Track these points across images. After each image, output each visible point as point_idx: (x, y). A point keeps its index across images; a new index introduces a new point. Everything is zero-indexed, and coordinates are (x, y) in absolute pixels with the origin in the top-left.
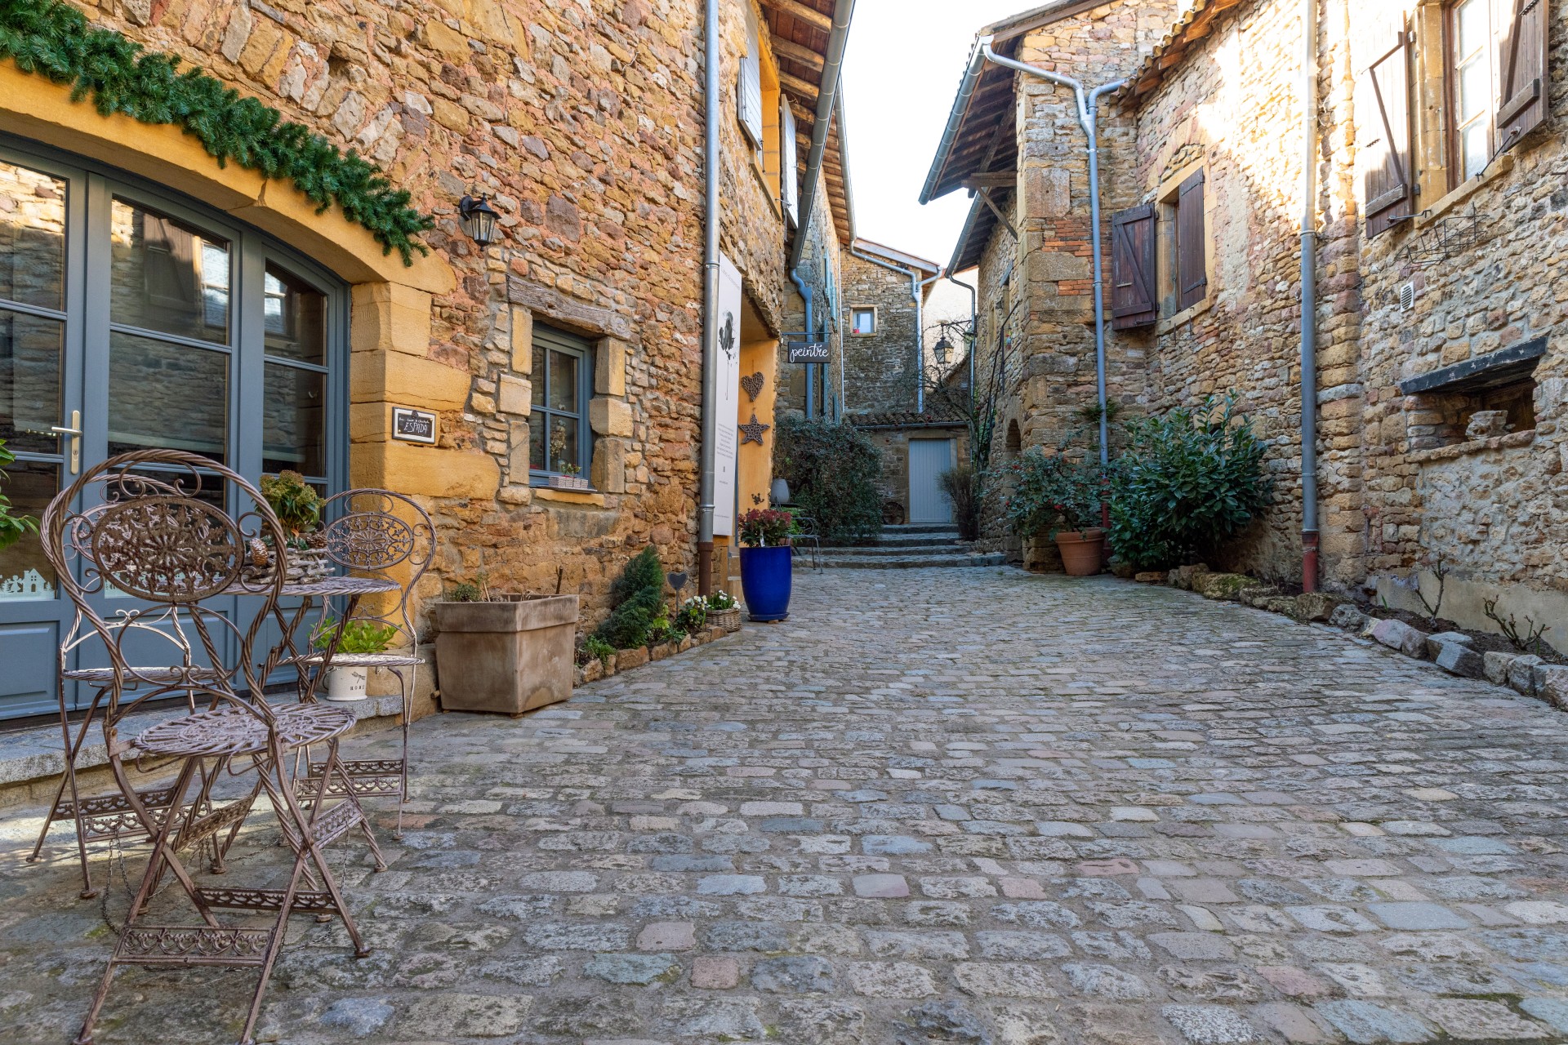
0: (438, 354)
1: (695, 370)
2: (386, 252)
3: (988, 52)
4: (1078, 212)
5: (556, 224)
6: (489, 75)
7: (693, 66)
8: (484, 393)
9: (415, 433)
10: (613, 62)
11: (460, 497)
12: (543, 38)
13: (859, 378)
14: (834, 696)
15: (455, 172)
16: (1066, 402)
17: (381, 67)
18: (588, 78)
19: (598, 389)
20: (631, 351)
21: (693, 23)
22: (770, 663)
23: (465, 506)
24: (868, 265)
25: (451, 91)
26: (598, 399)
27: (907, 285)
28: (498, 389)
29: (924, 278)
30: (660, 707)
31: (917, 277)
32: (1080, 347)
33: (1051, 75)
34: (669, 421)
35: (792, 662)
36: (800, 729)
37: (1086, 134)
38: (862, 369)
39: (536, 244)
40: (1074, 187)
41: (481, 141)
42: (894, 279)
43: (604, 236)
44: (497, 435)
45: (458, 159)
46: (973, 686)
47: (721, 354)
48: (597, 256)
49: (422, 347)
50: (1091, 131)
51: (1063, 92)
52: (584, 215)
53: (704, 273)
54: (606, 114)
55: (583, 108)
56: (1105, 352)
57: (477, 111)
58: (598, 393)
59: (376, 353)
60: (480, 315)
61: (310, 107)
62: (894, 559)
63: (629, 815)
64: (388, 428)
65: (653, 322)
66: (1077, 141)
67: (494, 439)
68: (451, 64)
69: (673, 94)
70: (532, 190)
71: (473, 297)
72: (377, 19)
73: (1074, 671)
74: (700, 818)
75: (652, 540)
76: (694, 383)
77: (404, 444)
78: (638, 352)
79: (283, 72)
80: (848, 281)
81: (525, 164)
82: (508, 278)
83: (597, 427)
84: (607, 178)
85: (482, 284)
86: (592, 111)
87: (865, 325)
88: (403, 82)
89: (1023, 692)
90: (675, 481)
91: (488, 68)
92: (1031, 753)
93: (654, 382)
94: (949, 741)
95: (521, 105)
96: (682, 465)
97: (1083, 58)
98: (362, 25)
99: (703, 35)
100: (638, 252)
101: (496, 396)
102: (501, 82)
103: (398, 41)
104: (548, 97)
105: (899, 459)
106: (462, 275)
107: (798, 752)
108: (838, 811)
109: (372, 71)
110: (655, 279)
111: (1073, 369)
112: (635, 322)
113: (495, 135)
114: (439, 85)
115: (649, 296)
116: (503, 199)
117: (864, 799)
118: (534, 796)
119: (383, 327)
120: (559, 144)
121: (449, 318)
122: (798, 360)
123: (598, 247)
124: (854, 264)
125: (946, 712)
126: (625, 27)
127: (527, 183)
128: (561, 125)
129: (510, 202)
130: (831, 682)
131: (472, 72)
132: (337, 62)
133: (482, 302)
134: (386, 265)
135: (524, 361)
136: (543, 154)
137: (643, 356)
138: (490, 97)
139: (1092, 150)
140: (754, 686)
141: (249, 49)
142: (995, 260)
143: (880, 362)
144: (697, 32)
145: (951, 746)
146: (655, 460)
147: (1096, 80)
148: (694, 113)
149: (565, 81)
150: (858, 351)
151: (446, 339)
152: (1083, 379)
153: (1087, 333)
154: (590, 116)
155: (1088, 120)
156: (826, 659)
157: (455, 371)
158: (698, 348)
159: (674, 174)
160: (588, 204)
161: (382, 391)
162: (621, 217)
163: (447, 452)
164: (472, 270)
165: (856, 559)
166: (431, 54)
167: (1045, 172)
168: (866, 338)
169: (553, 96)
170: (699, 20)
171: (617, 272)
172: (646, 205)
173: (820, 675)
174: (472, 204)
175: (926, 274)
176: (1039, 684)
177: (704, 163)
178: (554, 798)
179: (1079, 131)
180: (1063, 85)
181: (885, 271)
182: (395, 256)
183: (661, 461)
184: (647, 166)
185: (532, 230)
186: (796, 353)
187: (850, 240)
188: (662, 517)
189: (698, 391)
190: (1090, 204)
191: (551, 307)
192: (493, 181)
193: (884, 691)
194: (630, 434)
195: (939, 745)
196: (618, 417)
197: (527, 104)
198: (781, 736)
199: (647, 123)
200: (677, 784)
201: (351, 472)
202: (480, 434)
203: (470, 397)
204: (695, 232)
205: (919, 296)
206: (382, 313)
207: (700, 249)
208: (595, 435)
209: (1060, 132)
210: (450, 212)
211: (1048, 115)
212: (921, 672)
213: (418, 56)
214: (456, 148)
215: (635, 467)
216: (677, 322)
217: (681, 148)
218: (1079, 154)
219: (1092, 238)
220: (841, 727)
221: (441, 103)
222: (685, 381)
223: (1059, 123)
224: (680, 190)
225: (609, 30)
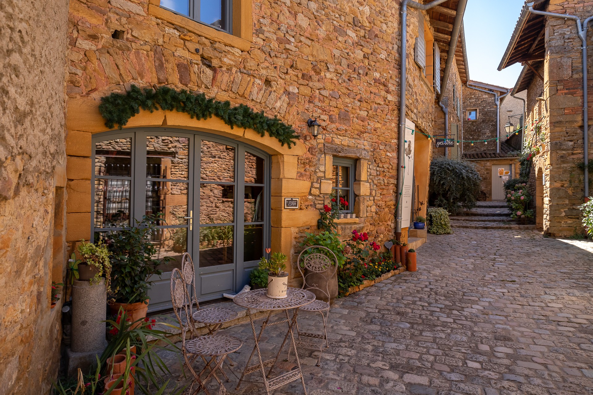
0: (300, 177)
1: (395, 166)
2: (282, 145)
3: (531, 9)
4: (576, 76)
5: (342, 121)
6: (318, 73)
7: (396, 47)
8: (316, 188)
9: (292, 206)
10: (364, 55)
11: (307, 226)
12: (337, 53)
13: (470, 139)
14: (448, 311)
15: (306, 111)
16: (568, 163)
17: (281, 80)
18: (354, 63)
19: (357, 178)
20: (370, 163)
21: (397, 30)
22: (422, 288)
23: (309, 228)
24: (475, 91)
25: (305, 82)
26: (357, 182)
27: (493, 98)
28: (320, 186)
29: (501, 95)
30: (377, 311)
31: (497, 95)
32: (575, 138)
33: (563, 16)
34: (384, 187)
35: (431, 289)
36: (432, 331)
37: (582, 41)
38: (471, 135)
39: (334, 130)
40: (574, 65)
41: (315, 97)
42: (487, 96)
43: (360, 122)
44: (320, 202)
45: (307, 106)
46: (511, 310)
47: (406, 158)
48: (357, 130)
49: (294, 175)
50: (584, 39)
51: (570, 23)
52: (352, 116)
53: (399, 128)
54: (361, 76)
55: (352, 76)
56: (588, 138)
57: (314, 87)
58: (357, 180)
59: (280, 180)
60: (314, 160)
61: (259, 101)
62: (482, 224)
63: (361, 374)
64: (283, 206)
65: (378, 150)
66: (577, 44)
67: (319, 204)
68: (305, 72)
69: (387, 60)
70: (333, 111)
71: (312, 154)
72: (280, 64)
73: (561, 306)
74: (387, 381)
75: (377, 232)
76: (394, 171)
77: (288, 210)
78: (372, 163)
79: (251, 91)
80: (465, 99)
81: (331, 102)
82: (324, 145)
83: (356, 193)
84: (361, 100)
85: (315, 149)
86: (356, 76)
87: (472, 116)
88: (289, 83)
89: (536, 317)
90: (386, 209)
91: (318, 70)
92: (534, 359)
93: (378, 173)
94: (496, 346)
95: (329, 81)
96: (389, 203)
97: (581, 5)
98: (275, 68)
99: (400, 34)
100: (373, 125)
101: (320, 189)
102: (322, 74)
103: (287, 70)
104: (339, 75)
105: (487, 173)
106: (308, 147)
107: (429, 344)
108: (443, 385)
109: (278, 83)
110: (379, 134)
111: (571, 147)
112: (371, 151)
113: (320, 94)
114: (301, 81)
115: (377, 140)
116: (323, 117)
117: (454, 379)
118: (328, 358)
119: (281, 170)
120: (343, 91)
121: (304, 163)
122: (440, 146)
123: (357, 126)
124: (468, 91)
125: (497, 326)
126: (369, 40)
127: (332, 109)
128: (344, 84)
129: (325, 117)
130: (447, 303)
131: (312, 73)
132: (268, 82)
133: (315, 155)
134: (283, 150)
135: (330, 174)
136: (337, 97)
137: (375, 164)
138: (319, 81)
139: (585, 47)
140: (414, 303)
141: (240, 87)
142: (535, 88)
143: (480, 132)
144: (398, 33)
145: (496, 349)
146: (378, 202)
147: (588, 14)
148: (396, 66)
149: (345, 67)
150: (469, 128)
151: (302, 170)
152: (576, 152)
153: (579, 131)
154: (355, 78)
155: (582, 34)
156: (446, 288)
157: (306, 182)
158: (396, 157)
159: (388, 92)
160: (354, 111)
161: (281, 193)
162: (366, 113)
163: (303, 211)
164: (312, 145)
165: (465, 224)
166: (298, 71)
167: (559, 60)
168: (473, 122)
169: (341, 74)
170: (399, 28)
171: (364, 134)
172: (376, 106)
173: (443, 298)
174: (312, 122)
175: (502, 93)
176: (543, 313)
177: (400, 85)
178: (335, 360)
179: (578, 40)
180: (569, 19)
181: (483, 93)
182: (286, 145)
183: (381, 202)
184: (377, 91)
185: (333, 126)
186: (439, 143)
187: (466, 82)
188: (381, 223)
189: (396, 174)
190: (583, 72)
191: (340, 152)
192: (319, 111)
193: (470, 310)
194: (369, 194)
195: (491, 347)
196: (364, 189)
197: (332, 79)
198: (424, 334)
199: (377, 75)
200: (380, 358)
201: (271, 220)
202: (314, 203)
203: (311, 190)
204: (396, 112)
205: (498, 103)
206: (281, 166)
207: (397, 119)
208: (356, 196)
209: (567, 41)
210: (304, 125)
211: (561, 34)
212: (488, 300)
213: (294, 73)
214: (307, 102)
215: (371, 207)
216: (388, 148)
217: (391, 81)
218: (578, 50)
219: (583, 87)
220: (449, 331)
221: (302, 88)
222: (391, 171)
223: (566, 37)
224: (390, 97)
225: (362, 43)
